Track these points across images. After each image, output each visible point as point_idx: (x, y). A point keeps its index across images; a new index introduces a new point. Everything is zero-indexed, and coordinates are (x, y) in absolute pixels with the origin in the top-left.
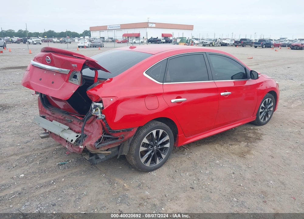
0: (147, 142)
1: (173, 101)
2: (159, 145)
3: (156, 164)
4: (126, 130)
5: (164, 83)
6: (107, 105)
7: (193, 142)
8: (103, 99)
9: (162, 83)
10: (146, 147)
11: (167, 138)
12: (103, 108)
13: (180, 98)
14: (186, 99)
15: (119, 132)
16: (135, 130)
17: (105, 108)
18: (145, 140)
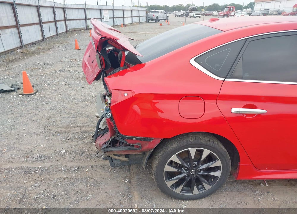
0: (179, 162)
1: (234, 110)
2: (201, 170)
3: (192, 193)
4: (142, 139)
5: (226, 80)
6: (115, 102)
7: (274, 180)
8: (113, 91)
9: (223, 79)
10: (175, 167)
11: (218, 163)
12: (110, 104)
13: (254, 107)
14: (266, 111)
15: (132, 139)
16: (158, 141)
17: (112, 105)
18: (175, 158)
